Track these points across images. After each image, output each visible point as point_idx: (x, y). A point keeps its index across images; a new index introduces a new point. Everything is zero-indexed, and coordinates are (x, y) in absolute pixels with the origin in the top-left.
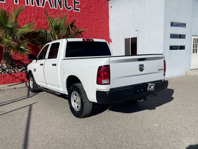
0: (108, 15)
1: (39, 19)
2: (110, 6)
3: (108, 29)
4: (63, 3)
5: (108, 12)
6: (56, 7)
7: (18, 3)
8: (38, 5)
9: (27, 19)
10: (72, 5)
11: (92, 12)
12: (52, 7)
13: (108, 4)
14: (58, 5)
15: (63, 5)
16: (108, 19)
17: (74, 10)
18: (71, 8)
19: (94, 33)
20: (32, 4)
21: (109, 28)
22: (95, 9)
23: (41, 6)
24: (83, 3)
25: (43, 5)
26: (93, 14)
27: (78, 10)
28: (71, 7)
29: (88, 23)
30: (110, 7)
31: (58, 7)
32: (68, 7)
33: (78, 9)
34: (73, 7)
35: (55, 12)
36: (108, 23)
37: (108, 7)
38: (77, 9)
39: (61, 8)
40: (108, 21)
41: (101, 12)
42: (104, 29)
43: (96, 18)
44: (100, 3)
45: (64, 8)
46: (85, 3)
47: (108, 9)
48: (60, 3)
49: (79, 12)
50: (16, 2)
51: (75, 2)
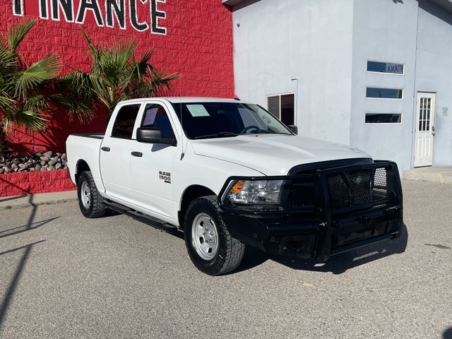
0: (232, 43)
1: (70, 51)
2: (235, 22)
3: (232, 76)
4: (127, 15)
5: (232, 36)
7: (22, 13)
9: (43, 50)
10: (147, 19)
11: (193, 34)
12: (100, 23)
13: (231, 18)
14: (115, 18)
15: (128, 20)
16: (232, 52)
17: (154, 31)
19: (198, 83)
20: (56, 16)
21: (232, 73)
22: (200, 30)
23: (75, 20)
24: (174, 16)
25: (80, 19)
26: (198, 40)
27: (163, 31)
28: (144, 23)
29: (186, 60)
30: (235, 26)
32: (139, 24)
33: (163, 28)
34: (149, 24)
35: (109, 34)
36: (232, 62)
37: (232, 25)
38: (159, 28)
39: (123, 26)
40: (232, 56)
41: (214, 37)
42: (223, 74)
43: (204, 50)
44: (213, 16)
45: (129, 27)
46: (177, 17)
47: (231, 30)
48: (120, 14)
49: (165, 34)
50: (18, 11)
51: (155, 14)
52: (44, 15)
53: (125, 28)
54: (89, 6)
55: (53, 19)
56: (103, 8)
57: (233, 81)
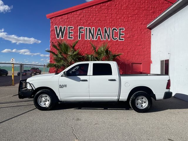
0: (151, 41)
4: (111, 36)
5: (151, 39)
6: (105, 39)
7: (81, 38)
8: (93, 39)
10: (117, 36)
11: (134, 40)
12: (102, 39)
13: (151, 33)
14: (107, 37)
15: (111, 37)
16: (150, 44)
17: (119, 40)
18: (117, 39)
19: (135, 56)
20: (89, 39)
21: (150, 52)
22: (137, 38)
23: (95, 39)
24: (127, 34)
26: (136, 41)
27: (123, 39)
29: (131, 48)
31: (107, 39)
32: (115, 38)
34: (118, 38)
35: (104, 42)
36: (150, 48)
37: (151, 35)
39: (109, 39)
40: (150, 46)
41: (143, 39)
42: (146, 52)
43: (138, 44)
44: (143, 33)
45: (111, 39)
46: (129, 34)
47: (151, 37)
48: (109, 36)
49: (123, 40)
50: (79, 38)
51: (120, 34)
52: (86, 39)
53: (110, 40)
54: (99, 34)
55: (88, 39)
56: (103, 35)
57: (150, 55)
